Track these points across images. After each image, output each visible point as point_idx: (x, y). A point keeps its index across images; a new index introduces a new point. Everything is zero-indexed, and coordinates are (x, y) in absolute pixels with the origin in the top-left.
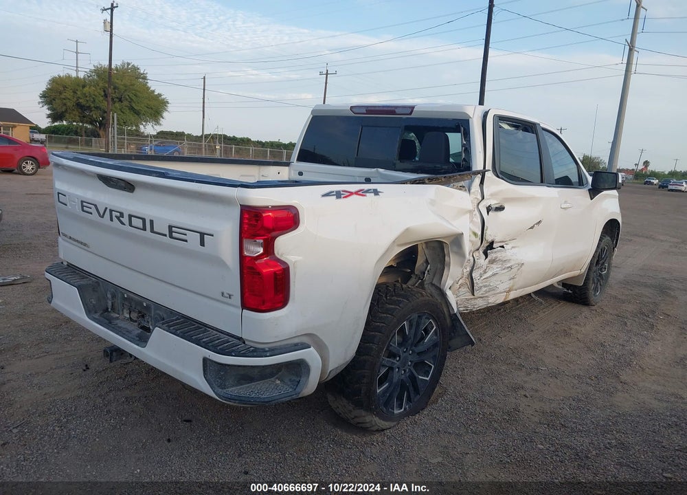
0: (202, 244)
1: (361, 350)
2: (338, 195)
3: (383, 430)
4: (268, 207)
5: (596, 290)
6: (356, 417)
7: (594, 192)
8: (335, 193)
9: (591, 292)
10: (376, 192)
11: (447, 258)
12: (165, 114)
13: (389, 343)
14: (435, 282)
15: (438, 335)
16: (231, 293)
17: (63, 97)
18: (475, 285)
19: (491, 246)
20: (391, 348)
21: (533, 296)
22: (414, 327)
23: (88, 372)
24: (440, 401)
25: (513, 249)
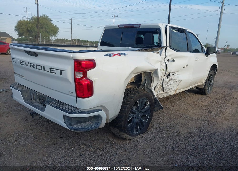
0: (61, 74)
1: (121, 111)
2: (110, 55)
3: (130, 139)
4: (84, 60)
5: (208, 89)
6: (120, 135)
7: (207, 54)
8: (109, 55)
9: (207, 90)
10: (125, 54)
11: (152, 78)
12: (58, 33)
13: (132, 109)
14: (148, 87)
15: (150, 106)
16: (72, 92)
17: (22, 28)
18: (164, 88)
19: (169, 74)
20: (132, 111)
21: (186, 92)
22: (141, 103)
23: (27, 121)
24: (151, 129)
25: (178, 75)
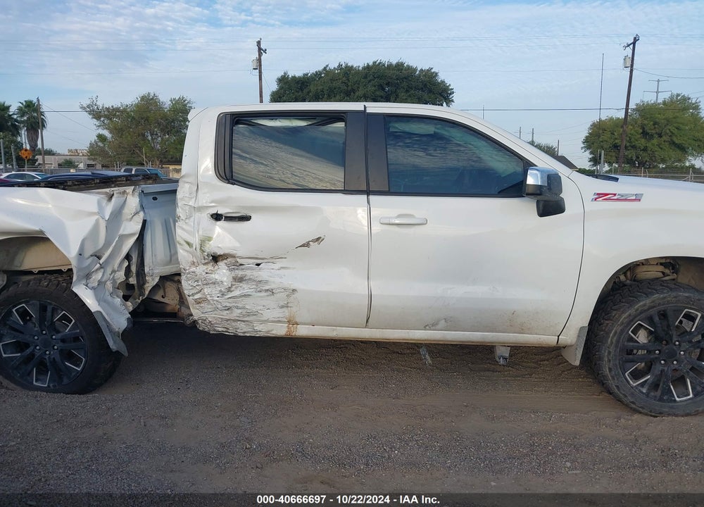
17: (601, 140)
25: (282, 271)
